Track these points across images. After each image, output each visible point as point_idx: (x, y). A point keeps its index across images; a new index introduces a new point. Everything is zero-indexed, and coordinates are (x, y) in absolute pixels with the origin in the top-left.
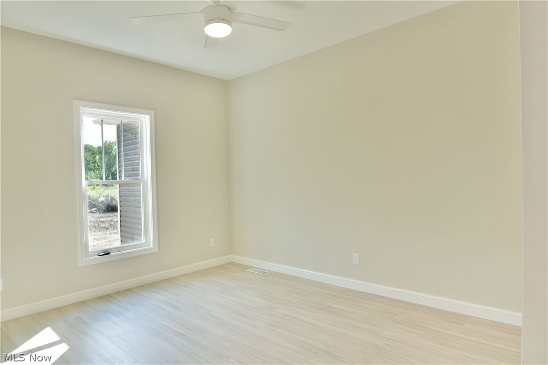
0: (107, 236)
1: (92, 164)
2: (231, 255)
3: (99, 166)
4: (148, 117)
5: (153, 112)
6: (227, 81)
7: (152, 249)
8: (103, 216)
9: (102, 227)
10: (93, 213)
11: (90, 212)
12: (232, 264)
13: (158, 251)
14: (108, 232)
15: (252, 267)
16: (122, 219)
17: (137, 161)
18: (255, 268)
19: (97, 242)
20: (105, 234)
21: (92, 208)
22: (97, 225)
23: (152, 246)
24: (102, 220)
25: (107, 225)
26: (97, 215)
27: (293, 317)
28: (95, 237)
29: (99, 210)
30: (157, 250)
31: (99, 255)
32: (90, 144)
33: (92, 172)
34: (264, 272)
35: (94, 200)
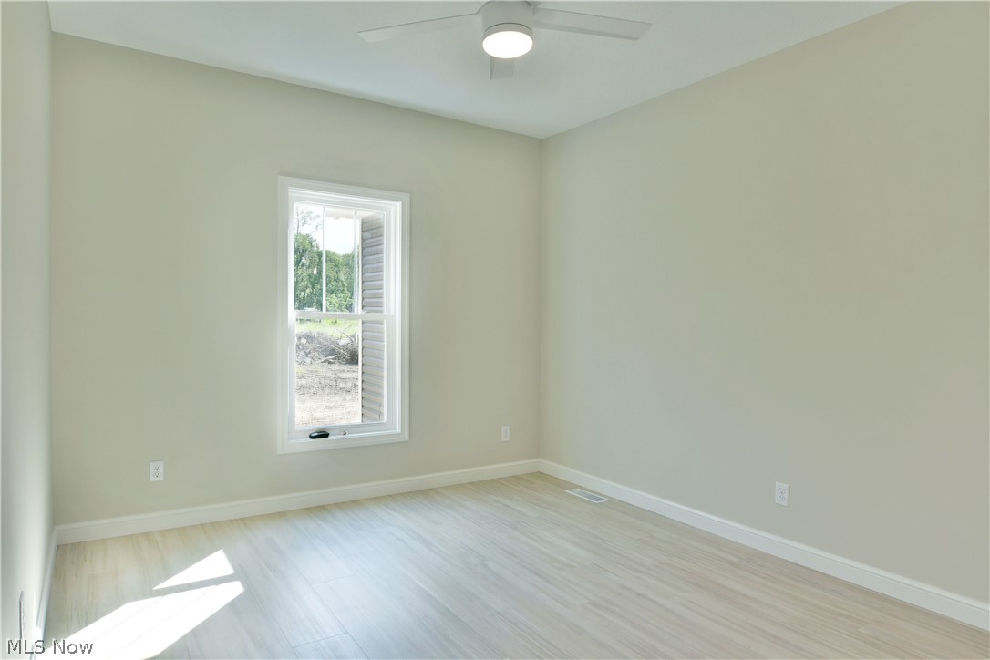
0: (346, 404)
1: (334, 283)
2: (540, 460)
3: (344, 286)
4: (399, 205)
5: (407, 197)
6: (542, 141)
7: (398, 434)
8: (346, 369)
9: (341, 389)
10: (330, 363)
11: (325, 362)
12: (540, 475)
13: (408, 439)
14: (349, 397)
15: (577, 486)
16: (365, 377)
17: (380, 282)
18: (581, 488)
19: (330, 413)
20: (345, 400)
21: (330, 355)
22: (334, 383)
23: (398, 430)
24: (343, 375)
25: (349, 385)
26: (336, 367)
27: (639, 595)
28: (328, 404)
29: (339, 358)
30: (406, 437)
31: (312, 437)
32: (332, 250)
33: (333, 296)
34: (596, 497)
35: (332, 343)
